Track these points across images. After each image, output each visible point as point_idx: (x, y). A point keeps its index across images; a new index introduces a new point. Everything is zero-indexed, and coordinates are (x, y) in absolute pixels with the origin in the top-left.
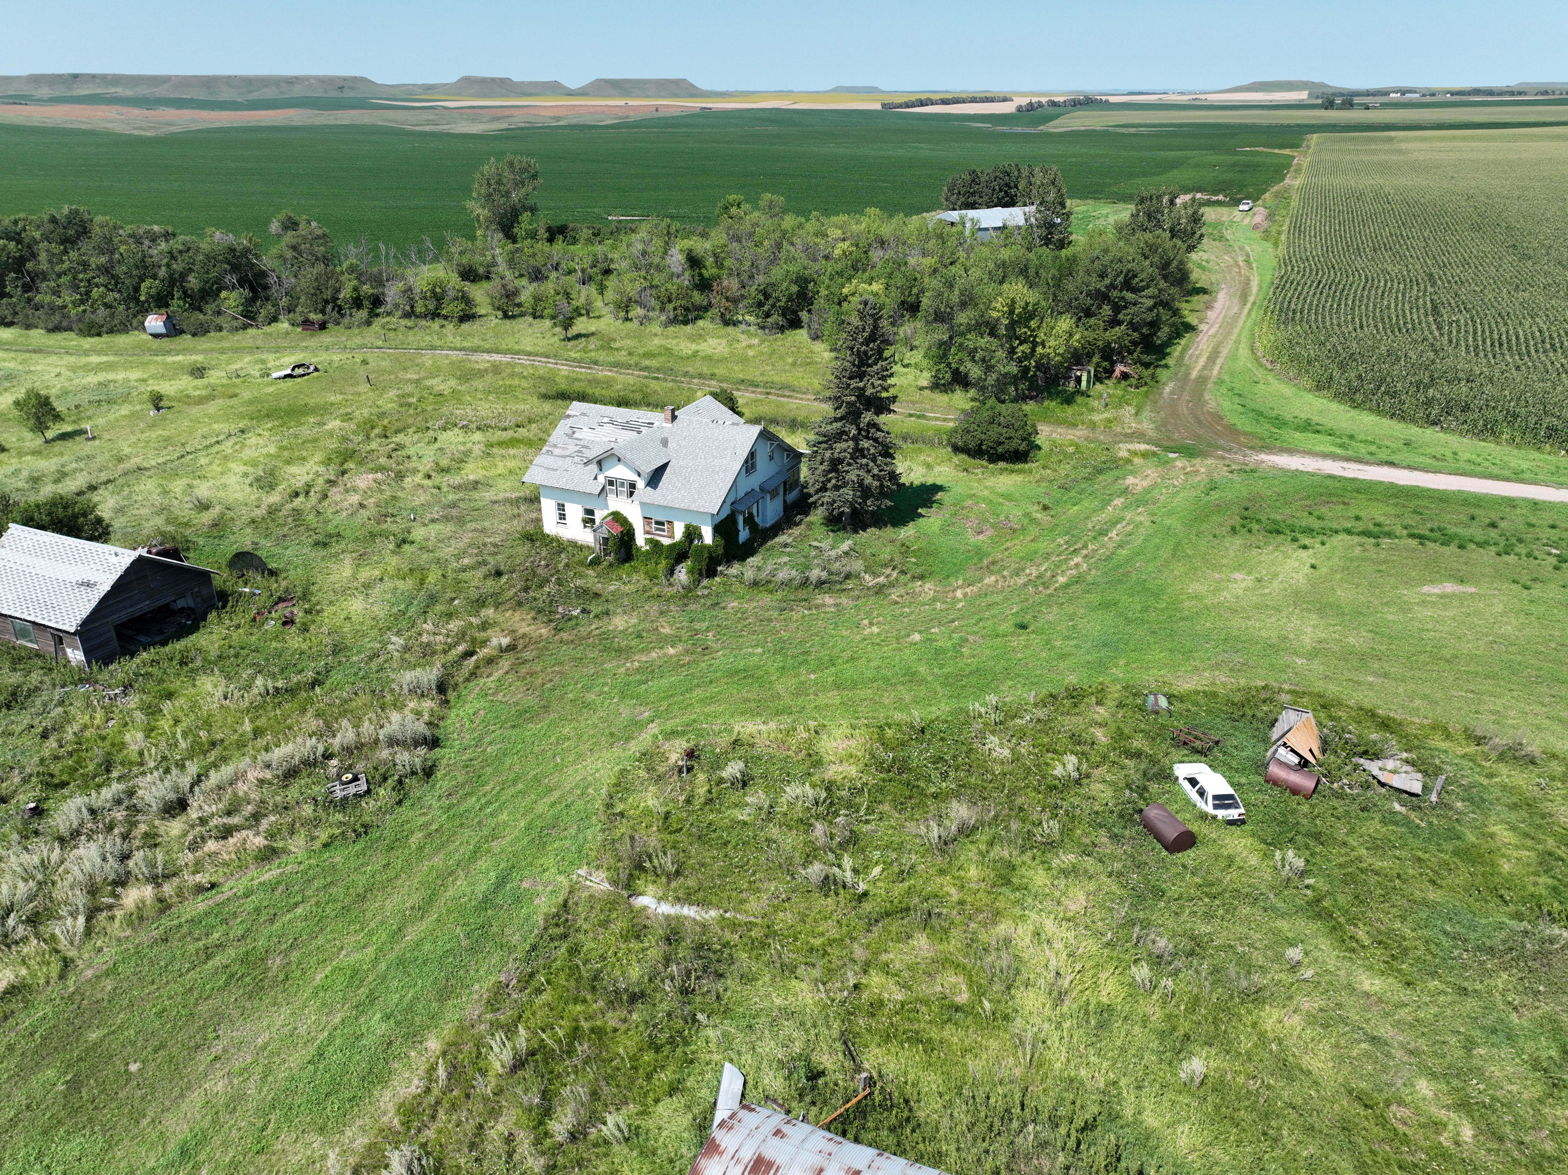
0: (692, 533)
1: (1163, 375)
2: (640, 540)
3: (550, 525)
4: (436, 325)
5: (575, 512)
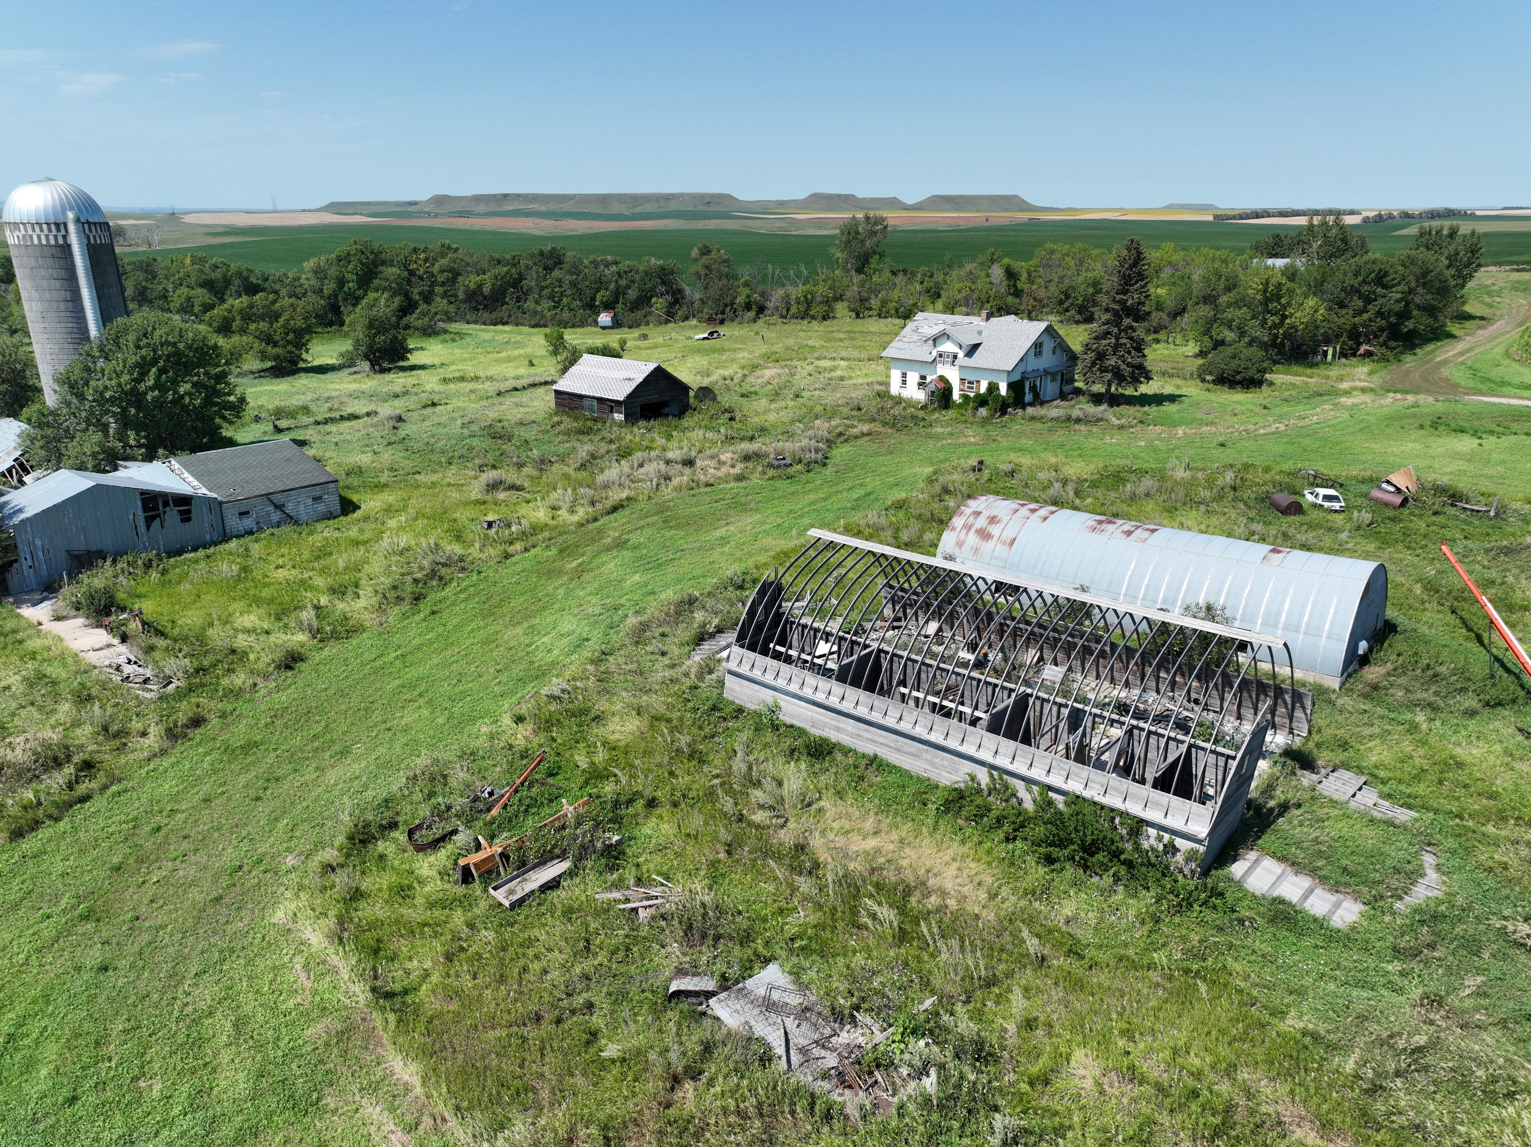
0: (993, 388)
1: (1408, 358)
2: (956, 396)
3: (895, 388)
4: (805, 322)
5: (913, 378)
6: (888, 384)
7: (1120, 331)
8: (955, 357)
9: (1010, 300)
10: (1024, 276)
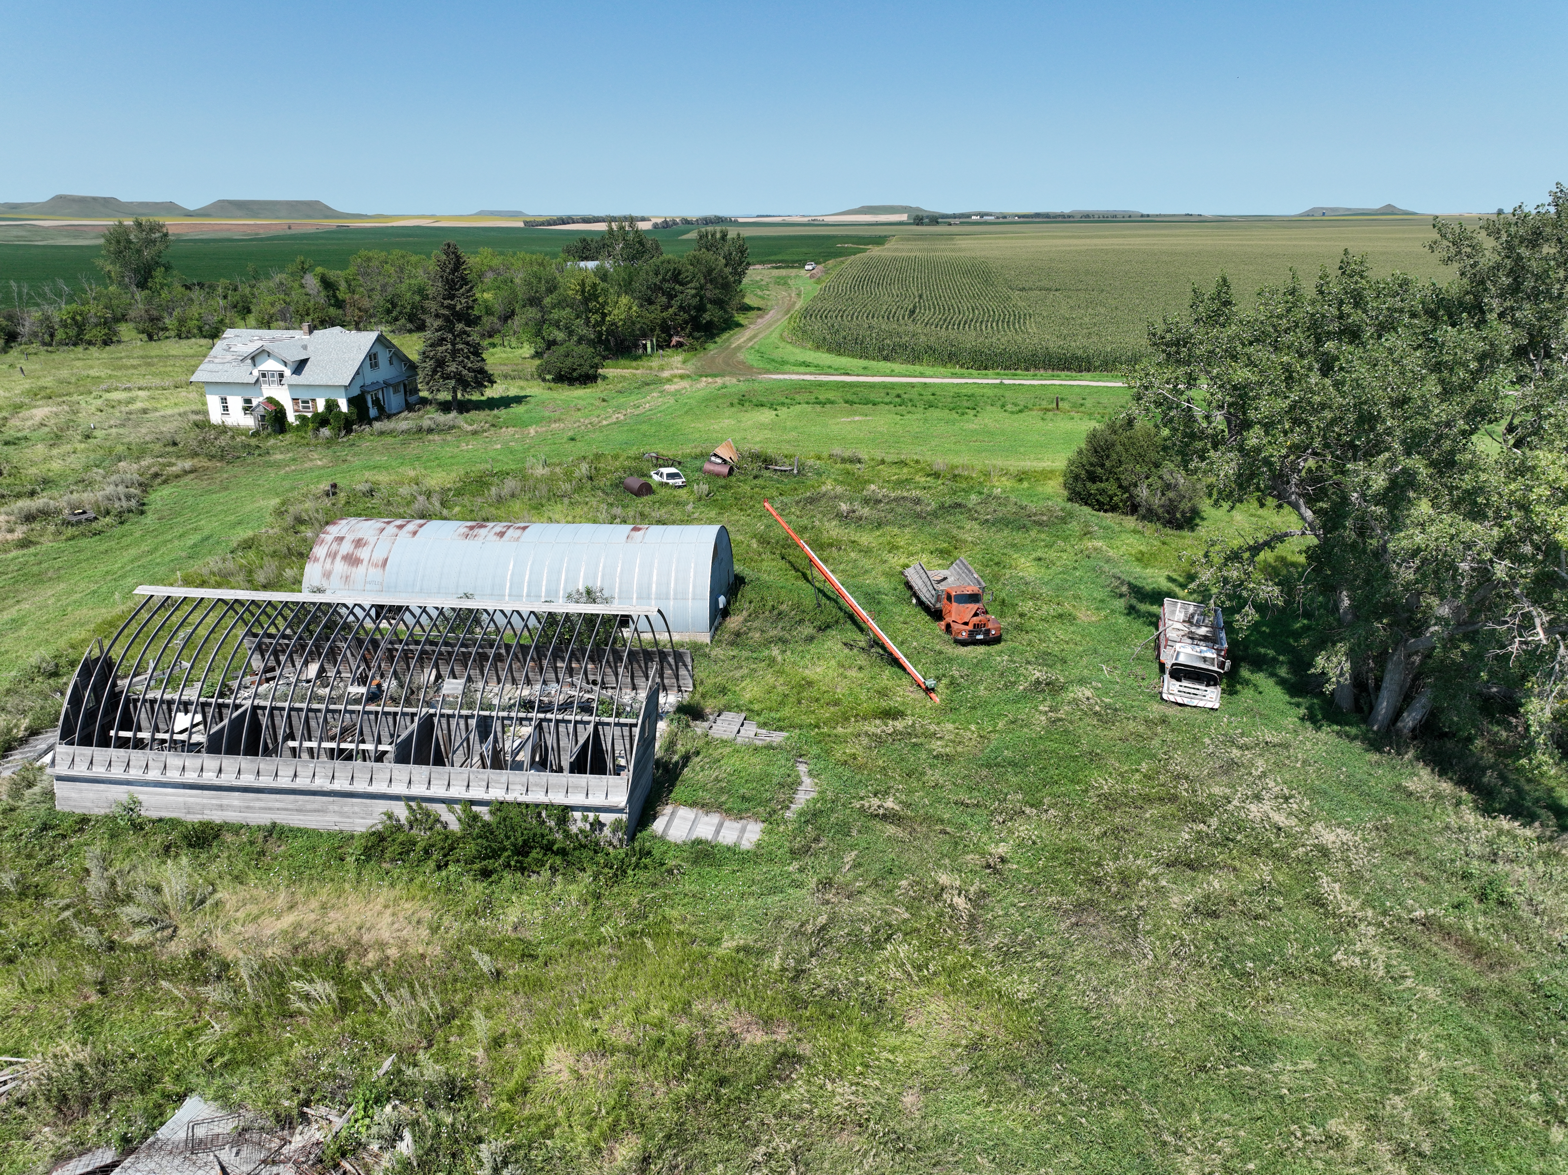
0: (331, 405)
1: (711, 346)
2: (291, 417)
3: (216, 416)
4: (80, 349)
5: (236, 403)
6: (206, 413)
7: (455, 337)
8: (281, 375)
9: (332, 311)
10: (343, 286)
